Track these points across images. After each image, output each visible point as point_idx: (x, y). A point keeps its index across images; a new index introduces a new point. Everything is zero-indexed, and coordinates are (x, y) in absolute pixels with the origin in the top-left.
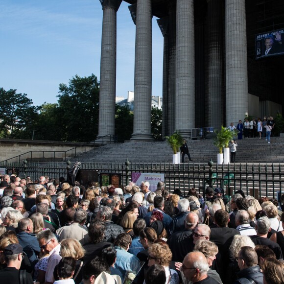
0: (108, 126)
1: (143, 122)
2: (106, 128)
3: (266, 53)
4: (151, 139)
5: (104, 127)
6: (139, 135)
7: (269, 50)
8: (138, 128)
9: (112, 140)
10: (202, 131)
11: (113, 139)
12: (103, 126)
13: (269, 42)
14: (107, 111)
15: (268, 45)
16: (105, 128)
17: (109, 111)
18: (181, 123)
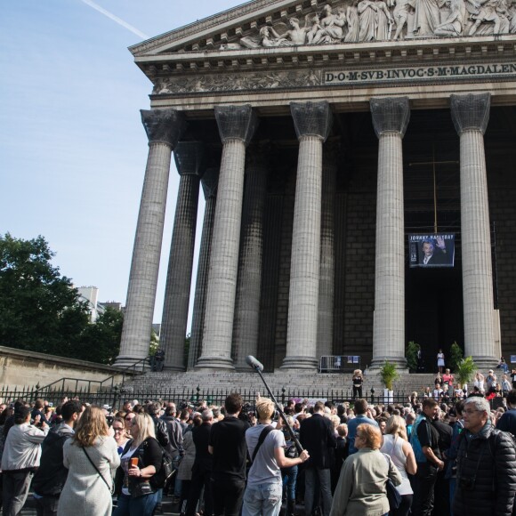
0: (142, 340)
1: (223, 339)
2: (140, 343)
3: (426, 261)
4: (231, 367)
5: (136, 342)
6: (216, 360)
7: (429, 258)
8: (214, 349)
9: (146, 365)
10: (339, 360)
11: (150, 364)
12: (135, 340)
13: (428, 248)
14: (143, 314)
15: (427, 251)
16: (138, 344)
17: (147, 315)
18: (301, 346)
